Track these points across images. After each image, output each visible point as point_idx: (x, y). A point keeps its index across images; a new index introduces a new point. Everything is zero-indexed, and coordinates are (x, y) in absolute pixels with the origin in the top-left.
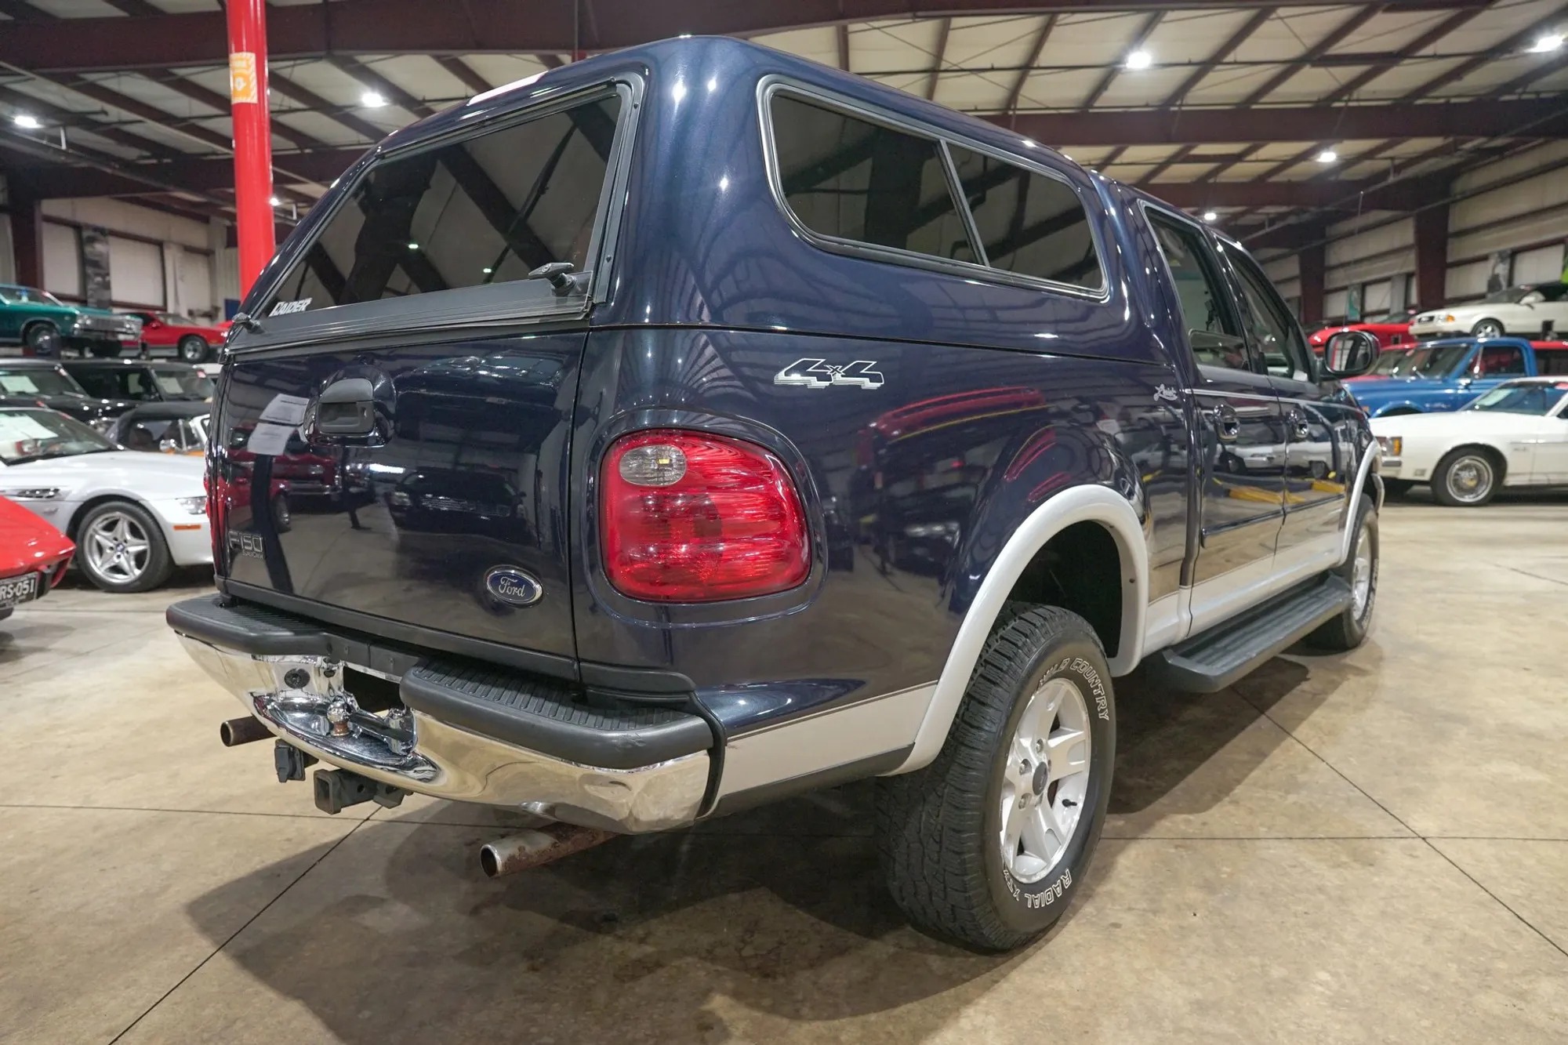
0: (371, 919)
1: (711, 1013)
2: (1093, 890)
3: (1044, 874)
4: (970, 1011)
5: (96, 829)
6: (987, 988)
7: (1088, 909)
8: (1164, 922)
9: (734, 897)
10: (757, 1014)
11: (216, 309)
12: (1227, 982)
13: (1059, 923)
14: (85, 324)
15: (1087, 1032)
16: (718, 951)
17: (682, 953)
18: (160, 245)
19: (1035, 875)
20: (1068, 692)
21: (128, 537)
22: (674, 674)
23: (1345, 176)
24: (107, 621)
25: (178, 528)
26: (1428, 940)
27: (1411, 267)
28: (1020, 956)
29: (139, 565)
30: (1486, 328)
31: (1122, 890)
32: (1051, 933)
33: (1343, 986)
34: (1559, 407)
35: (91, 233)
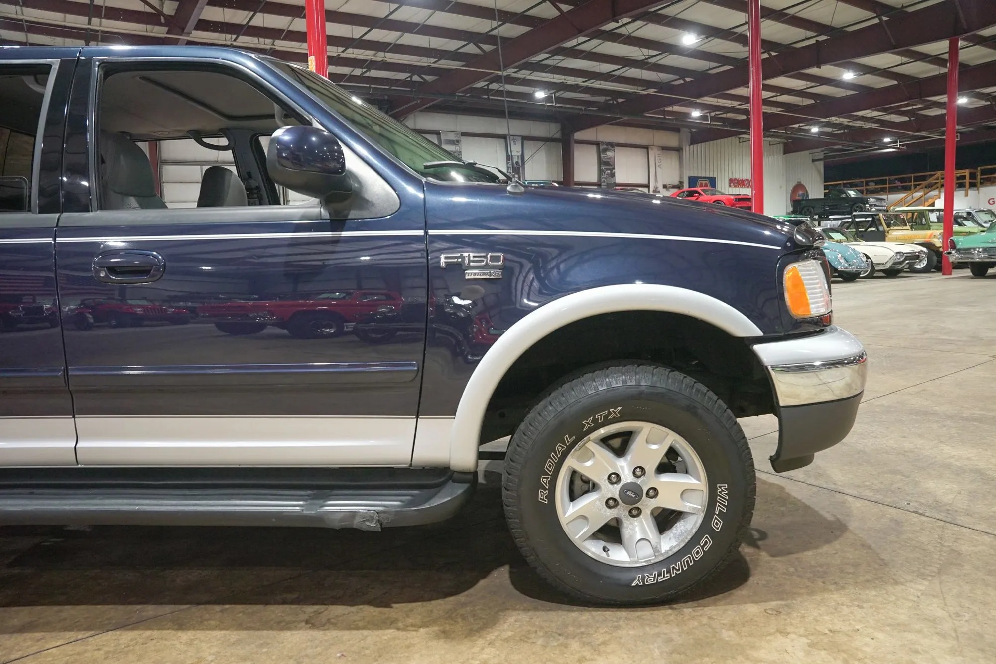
11: (683, 182)
18: (646, 148)
35: (605, 147)
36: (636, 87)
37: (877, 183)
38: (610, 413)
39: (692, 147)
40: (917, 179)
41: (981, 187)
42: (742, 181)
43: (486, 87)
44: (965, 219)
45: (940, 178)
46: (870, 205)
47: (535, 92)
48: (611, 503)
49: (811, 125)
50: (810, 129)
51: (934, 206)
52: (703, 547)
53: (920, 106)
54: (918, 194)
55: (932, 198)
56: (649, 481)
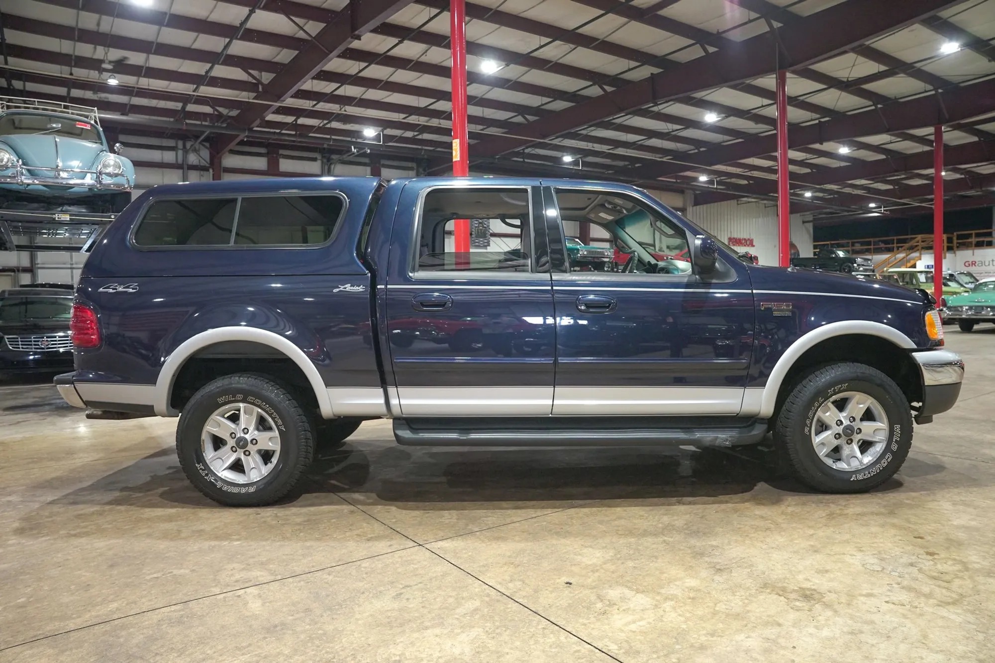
7: (270, 509)
19: (235, 480)
20: (260, 412)
36: (654, 155)
37: (862, 244)
38: (842, 387)
39: (695, 207)
40: (899, 241)
41: (957, 250)
42: (740, 240)
43: (522, 151)
44: (949, 280)
45: (920, 241)
46: (858, 265)
47: (563, 156)
48: (838, 436)
49: (805, 190)
50: (803, 194)
51: (915, 267)
52: (887, 460)
53: (903, 176)
54: (901, 256)
55: (913, 259)
56: (857, 424)
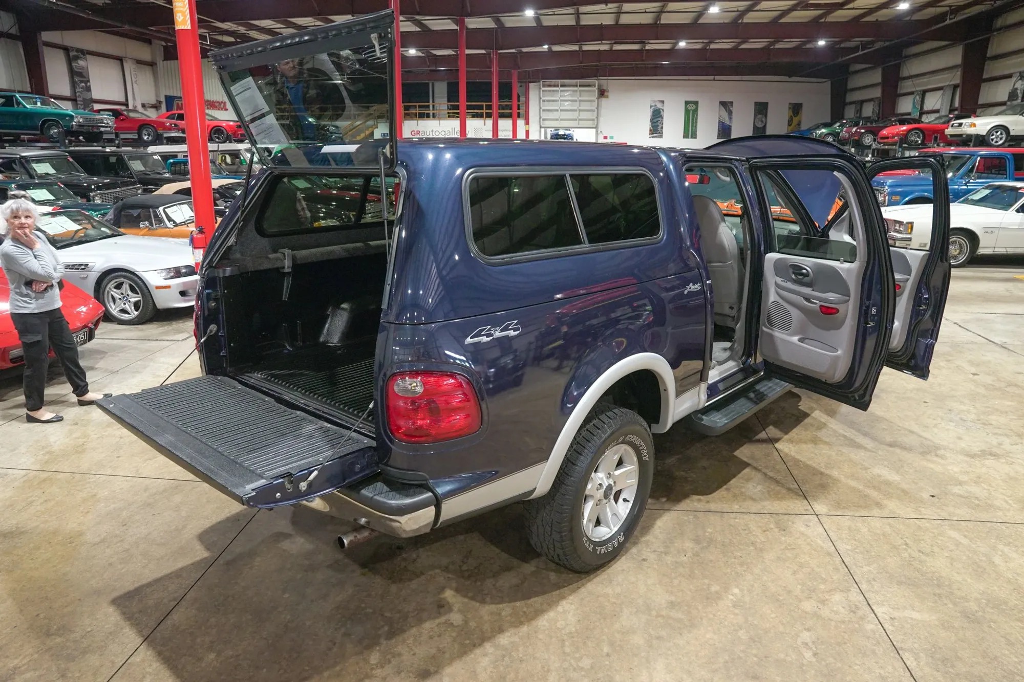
0: (286, 545)
1: (445, 599)
2: (639, 540)
3: (609, 536)
4: (564, 602)
5: (146, 490)
6: (574, 591)
7: (634, 550)
8: (669, 559)
9: (461, 537)
10: (466, 600)
11: (160, 102)
12: (689, 593)
13: (617, 558)
14: (79, 122)
15: (615, 615)
16: (451, 567)
17: (433, 567)
18: (120, 60)
19: (604, 536)
20: (625, 450)
21: (130, 293)
22: (420, 473)
23: (916, 17)
24: (124, 347)
25: (157, 288)
26: (795, 573)
27: (957, 81)
28: (595, 574)
29: (137, 309)
30: (997, 132)
31: (654, 540)
32: (612, 563)
33: (743, 596)
34: (1018, 205)
35: (75, 53)
39: (165, 62)
